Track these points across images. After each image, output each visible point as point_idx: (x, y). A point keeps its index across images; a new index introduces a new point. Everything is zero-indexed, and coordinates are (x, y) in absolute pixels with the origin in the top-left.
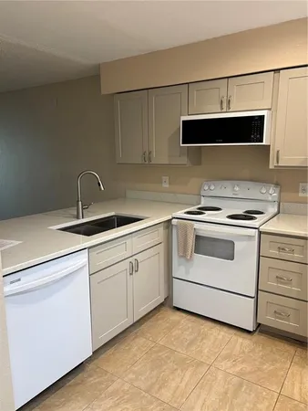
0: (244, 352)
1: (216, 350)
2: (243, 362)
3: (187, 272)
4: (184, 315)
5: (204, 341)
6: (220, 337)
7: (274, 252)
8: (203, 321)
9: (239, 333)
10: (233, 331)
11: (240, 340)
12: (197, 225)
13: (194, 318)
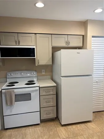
0: (42, 132)
1: (33, 137)
2: (44, 136)
3: (11, 112)
4: (11, 130)
5: (27, 136)
6: (31, 131)
7: (44, 93)
8: (20, 129)
9: (35, 126)
10: (33, 127)
11: (38, 129)
12: (15, 90)
13: (16, 130)
